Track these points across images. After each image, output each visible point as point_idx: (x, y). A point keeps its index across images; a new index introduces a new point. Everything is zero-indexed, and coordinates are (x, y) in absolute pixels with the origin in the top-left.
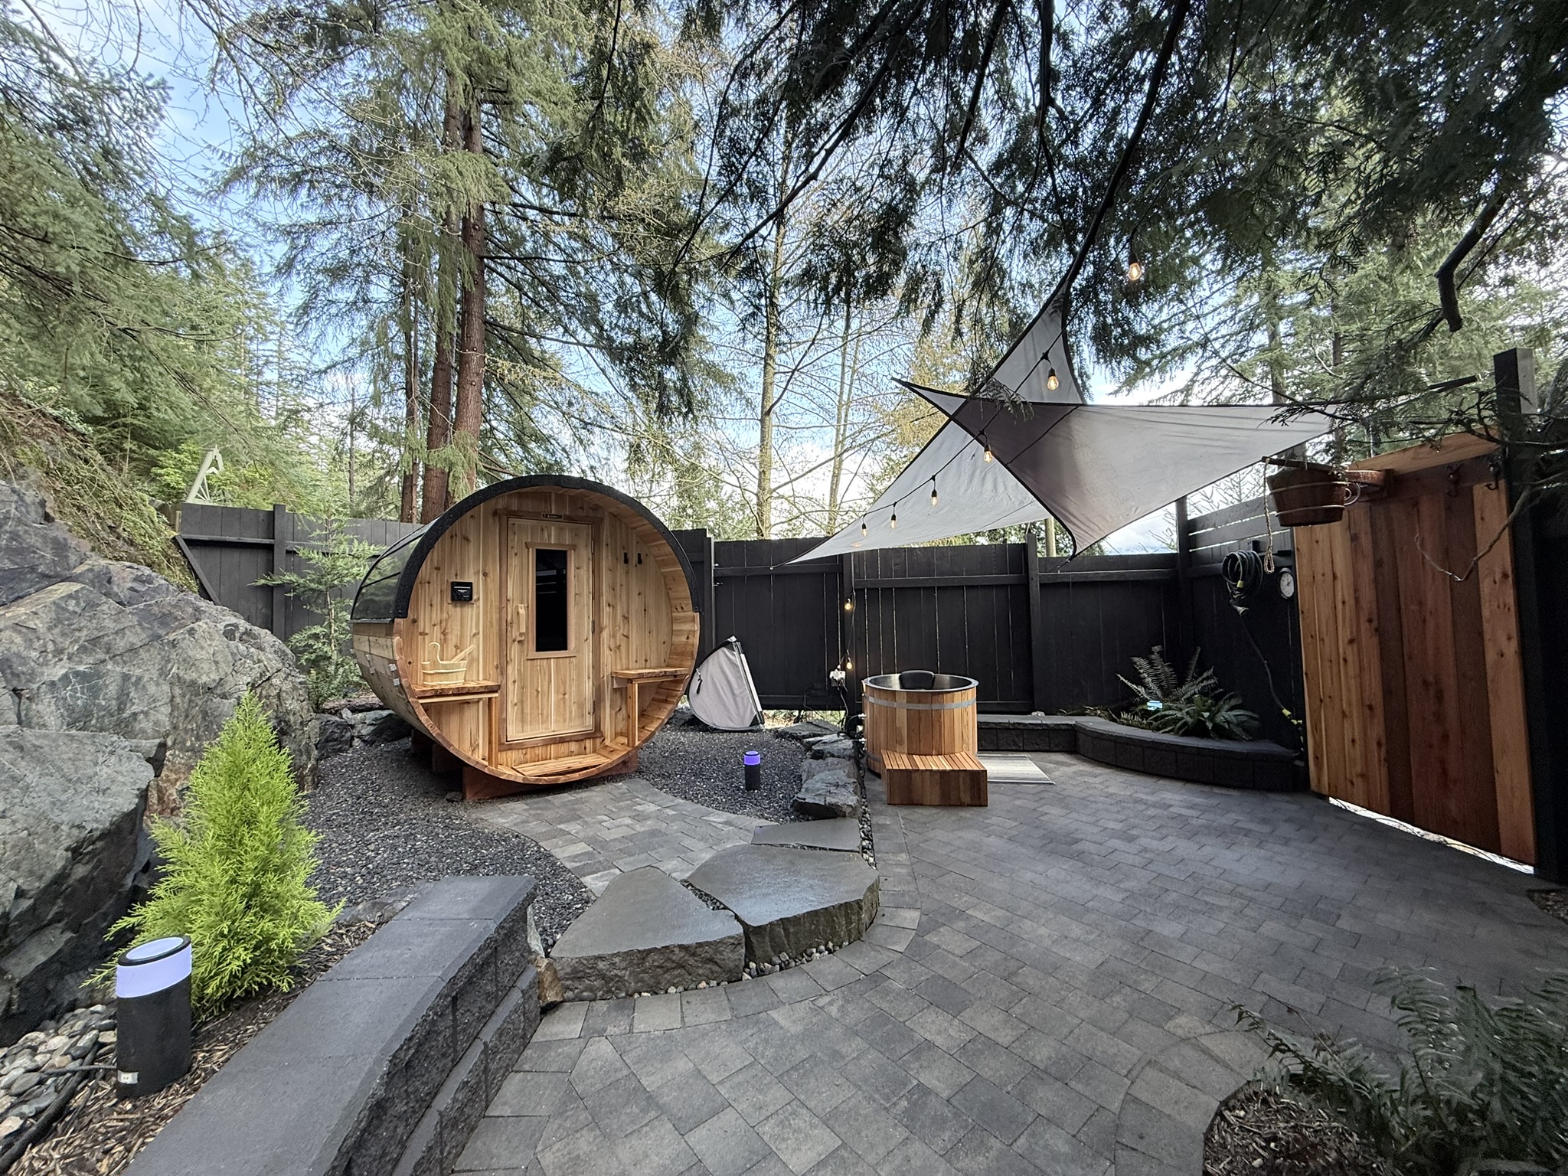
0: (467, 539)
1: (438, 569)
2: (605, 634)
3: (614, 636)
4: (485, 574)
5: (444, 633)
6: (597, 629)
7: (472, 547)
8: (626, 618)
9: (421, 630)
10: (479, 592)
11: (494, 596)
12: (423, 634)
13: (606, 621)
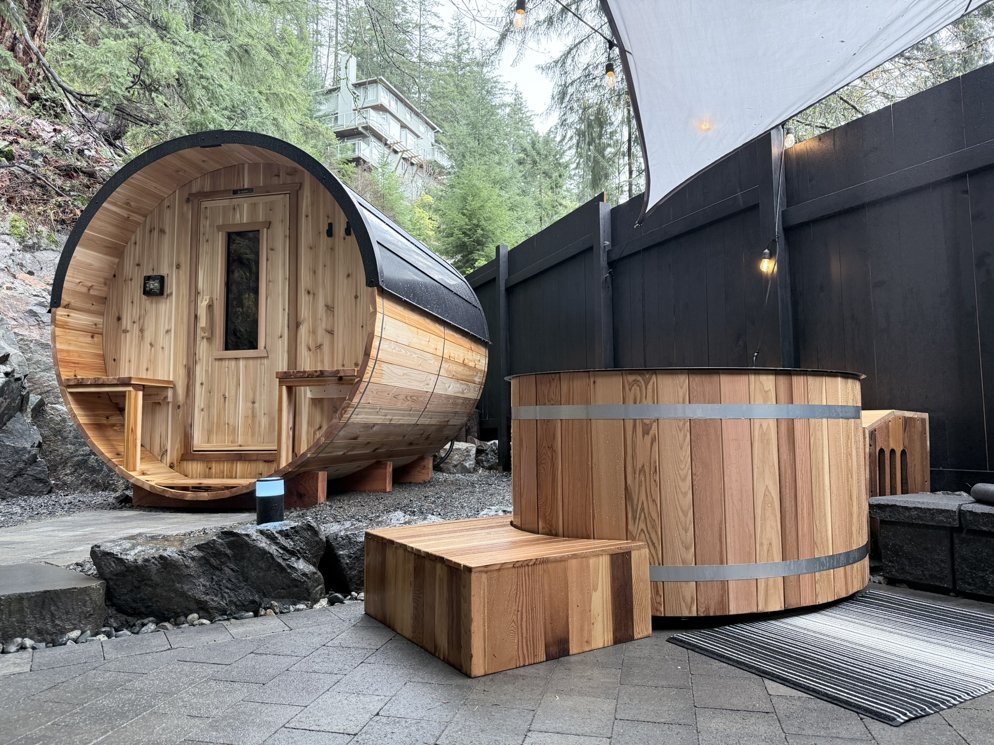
0: (162, 231)
1: (138, 265)
2: (303, 330)
3: (314, 332)
4: (178, 267)
5: (142, 331)
6: (295, 324)
7: (166, 239)
8: (330, 308)
9: (124, 327)
10: (172, 285)
11: (184, 290)
12: (126, 331)
13: (304, 312)
